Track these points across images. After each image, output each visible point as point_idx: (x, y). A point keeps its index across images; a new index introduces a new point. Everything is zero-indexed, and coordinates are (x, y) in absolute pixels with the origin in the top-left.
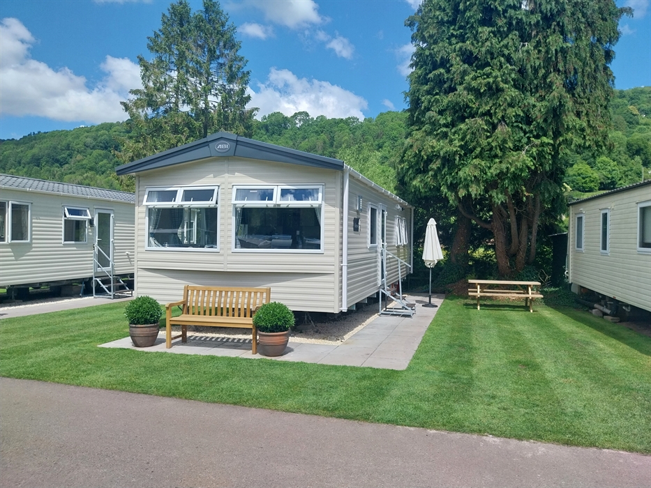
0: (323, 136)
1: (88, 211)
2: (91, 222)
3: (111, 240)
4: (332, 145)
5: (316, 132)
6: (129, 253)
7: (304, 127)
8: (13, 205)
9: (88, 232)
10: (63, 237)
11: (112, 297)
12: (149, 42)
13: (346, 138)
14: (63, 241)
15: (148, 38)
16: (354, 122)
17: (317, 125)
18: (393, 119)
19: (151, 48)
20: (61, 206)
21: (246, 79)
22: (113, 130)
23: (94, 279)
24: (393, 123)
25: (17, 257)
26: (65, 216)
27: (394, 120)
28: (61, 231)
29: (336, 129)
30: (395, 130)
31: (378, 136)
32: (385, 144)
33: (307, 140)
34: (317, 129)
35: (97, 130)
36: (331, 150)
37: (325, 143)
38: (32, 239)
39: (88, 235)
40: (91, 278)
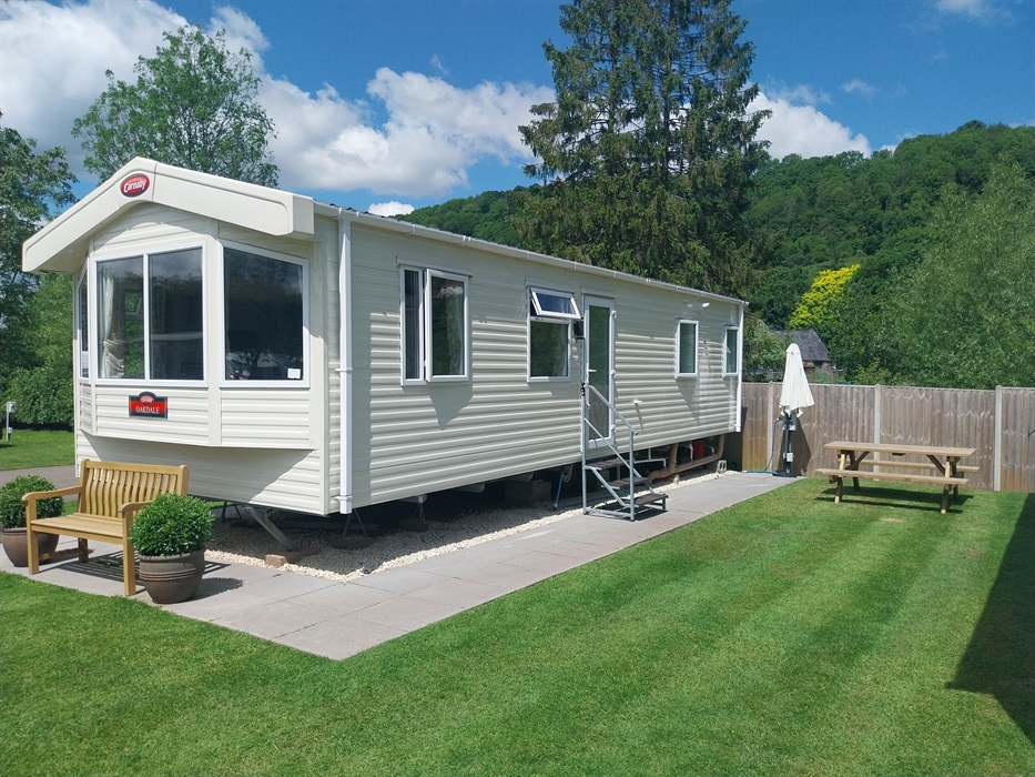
0: (796, 189)
1: (572, 300)
2: (578, 326)
3: (611, 372)
4: (812, 203)
5: (784, 184)
6: (639, 402)
7: (761, 176)
8: (433, 278)
9: (573, 353)
10: (528, 366)
11: (631, 515)
12: (563, 15)
13: (839, 189)
14: (528, 375)
15: (562, 7)
16: (853, 160)
17: (784, 172)
18: (929, 148)
19: (566, 25)
20: (523, 287)
21: (746, 55)
22: (464, 209)
23: (585, 467)
24: (930, 156)
25: (444, 418)
26: (533, 312)
27: (932, 151)
28: (524, 351)
29: (820, 175)
30: (935, 167)
31: (899, 182)
32: (916, 195)
33: (766, 198)
34: (784, 178)
35: (443, 212)
36: (810, 212)
37: (799, 200)
38: (472, 371)
39: (572, 359)
40: (578, 465)
